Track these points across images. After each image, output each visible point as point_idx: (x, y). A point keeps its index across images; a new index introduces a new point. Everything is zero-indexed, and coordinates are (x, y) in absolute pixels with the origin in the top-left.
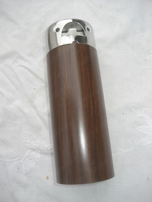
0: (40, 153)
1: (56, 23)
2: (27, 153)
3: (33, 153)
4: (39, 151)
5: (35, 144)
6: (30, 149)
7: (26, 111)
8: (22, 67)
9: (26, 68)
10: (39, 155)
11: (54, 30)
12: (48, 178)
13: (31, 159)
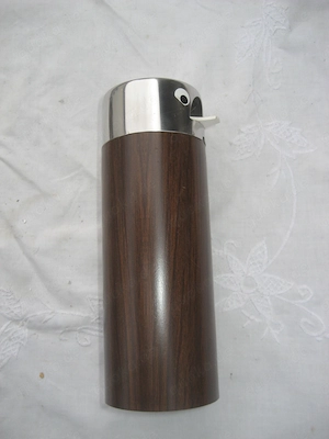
0: (29, 328)
2: (4, 327)
3: (15, 327)
4: (26, 324)
5: (18, 310)
6: (9, 319)
10: (27, 330)
12: (42, 376)
13: (10, 340)
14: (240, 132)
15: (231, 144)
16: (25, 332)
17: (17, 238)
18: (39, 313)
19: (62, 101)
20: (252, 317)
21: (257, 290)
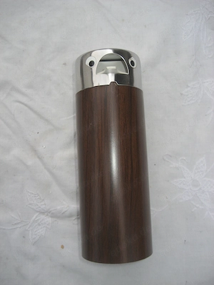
0: (51, 217)
1: (92, 52)
2: (34, 217)
3: (42, 217)
4: (49, 215)
5: (44, 206)
6: (37, 212)
7: (30, 163)
8: (18, 104)
9: (26, 105)
10: (50, 219)
11: (87, 63)
12: (63, 247)
13: (39, 225)
14: (188, 86)
15: (181, 94)
16: (49, 220)
17: (40, 158)
18: (58, 208)
19: (65, 64)
20: (197, 206)
21: (200, 189)
